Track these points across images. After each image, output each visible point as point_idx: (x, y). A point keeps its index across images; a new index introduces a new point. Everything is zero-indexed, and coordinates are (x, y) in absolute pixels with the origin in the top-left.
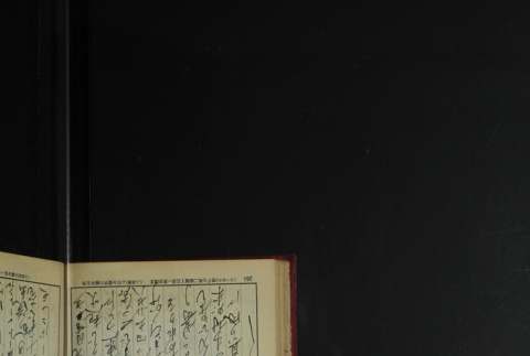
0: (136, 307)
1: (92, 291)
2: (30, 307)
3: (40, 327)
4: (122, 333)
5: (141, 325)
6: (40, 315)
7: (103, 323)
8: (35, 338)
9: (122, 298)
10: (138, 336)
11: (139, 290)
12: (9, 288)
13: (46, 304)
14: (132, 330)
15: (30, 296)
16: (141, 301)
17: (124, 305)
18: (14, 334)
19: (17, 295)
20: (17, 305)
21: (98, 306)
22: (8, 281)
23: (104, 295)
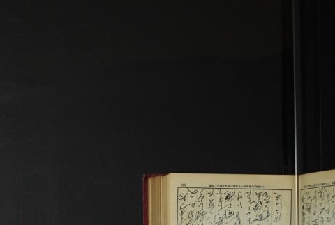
0: (326, 200)
1: (307, 191)
2: (264, 204)
3: (273, 215)
4: (320, 216)
5: (328, 211)
6: (273, 208)
7: (312, 210)
8: (270, 222)
9: (320, 194)
10: (327, 218)
11: (327, 188)
12: (247, 195)
13: (278, 201)
14: (324, 214)
15: (265, 198)
16: (328, 196)
17: (321, 199)
18: (251, 221)
19: (255, 198)
20: (255, 204)
21: (310, 200)
22: (246, 191)
23: (312, 193)
